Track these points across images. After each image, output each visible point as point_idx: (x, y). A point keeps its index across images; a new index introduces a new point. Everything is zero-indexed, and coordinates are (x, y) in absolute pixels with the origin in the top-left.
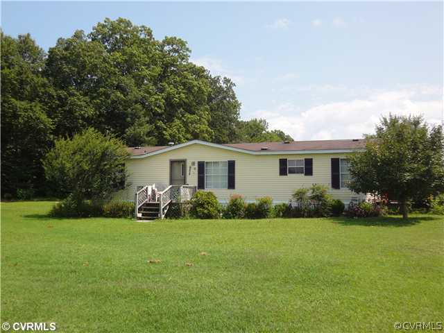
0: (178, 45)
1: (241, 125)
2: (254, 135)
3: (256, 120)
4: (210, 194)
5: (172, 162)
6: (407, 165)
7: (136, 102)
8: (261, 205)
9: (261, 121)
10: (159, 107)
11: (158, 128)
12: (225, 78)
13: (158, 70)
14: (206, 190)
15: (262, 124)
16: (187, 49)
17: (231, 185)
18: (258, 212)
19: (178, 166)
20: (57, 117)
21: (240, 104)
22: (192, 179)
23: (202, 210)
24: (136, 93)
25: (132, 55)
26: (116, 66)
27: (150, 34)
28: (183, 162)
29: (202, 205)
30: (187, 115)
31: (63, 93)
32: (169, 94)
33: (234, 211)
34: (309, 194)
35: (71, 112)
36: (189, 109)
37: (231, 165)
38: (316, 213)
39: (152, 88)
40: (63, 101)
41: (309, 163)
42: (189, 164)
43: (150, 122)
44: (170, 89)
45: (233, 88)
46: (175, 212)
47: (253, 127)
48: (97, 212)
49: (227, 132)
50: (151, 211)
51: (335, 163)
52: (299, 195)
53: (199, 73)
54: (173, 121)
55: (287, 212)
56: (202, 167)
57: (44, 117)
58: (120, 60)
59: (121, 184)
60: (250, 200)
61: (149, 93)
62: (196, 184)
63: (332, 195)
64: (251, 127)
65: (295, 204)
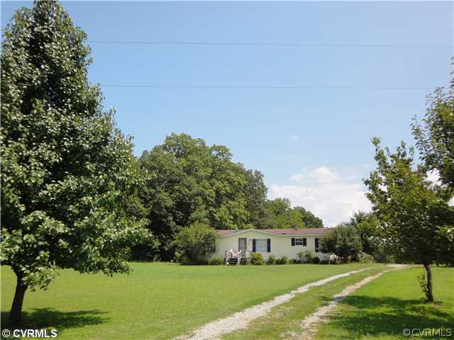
0: (223, 150)
1: (267, 205)
2: (278, 213)
3: (280, 199)
4: (259, 255)
5: (239, 239)
6: (338, 242)
7: (197, 195)
8: (283, 260)
9: (284, 200)
10: (212, 197)
11: (210, 212)
12: (256, 171)
13: (210, 170)
14: (257, 253)
15: (285, 202)
16: (230, 154)
17: (269, 250)
18: (281, 262)
19: (243, 241)
20: (150, 207)
21: (267, 189)
22: (250, 247)
23: (255, 261)
24: (197, 188)
25: (193, 161)
26: (184, 171)
27: (204, 144)
28: (245, 239)
29: (256, 259)
30: (230, 202)
31: (153, 191)
32: (218, 188)
33: (270, 262)
34: (304, 254)
35: (158, 204)
36: (231, 196)
37: (269, 241)
38: (308, 262)
39: (207, 184)
40: (153, 196)
41: (305, 240)
42: (248, 240)
43: (206, 209)
44: (218, 184)
45: (263, 178)
46: (244, 262)
47: (278, 205)
48: (206, 263)
49: (257, 213)
50: (233, 262)
51: (317, 240)
52: (300, 255)
53: (238, 170)
54: (220, 207)
55: (295, 262)
56: (254, 241)
57: (141, 206)
58: (185, 165)
59: (214, 250)
60: (278, 257)
61: (205, 188)
62: (251, 250)
63: (314, 254)
64: (276, 206)
65: (298, 259)
